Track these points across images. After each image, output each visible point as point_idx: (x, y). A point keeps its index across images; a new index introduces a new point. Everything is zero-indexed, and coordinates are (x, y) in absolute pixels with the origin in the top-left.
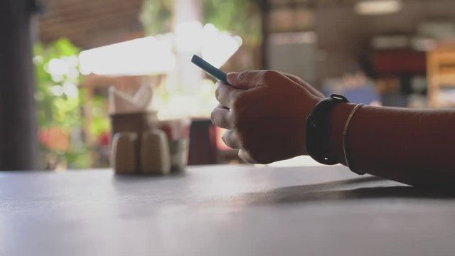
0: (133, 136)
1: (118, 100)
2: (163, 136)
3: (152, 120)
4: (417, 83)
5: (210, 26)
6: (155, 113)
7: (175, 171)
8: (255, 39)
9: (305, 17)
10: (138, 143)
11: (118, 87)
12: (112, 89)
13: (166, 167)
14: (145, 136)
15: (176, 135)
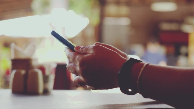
0: (23, 72)
1: (16, 51)
2: (40, 73)
3: (34, 63)
4: (183, 50)
5: (71, 12)
6: (37, 60)
7: (46, 92)
8: (96, 20)
9: (124, 10)
10: (26, 76)
11: (16, 44)
12: (13, 45)
13: (41, 90)
14: (30, 72)
15: (47, 72)
